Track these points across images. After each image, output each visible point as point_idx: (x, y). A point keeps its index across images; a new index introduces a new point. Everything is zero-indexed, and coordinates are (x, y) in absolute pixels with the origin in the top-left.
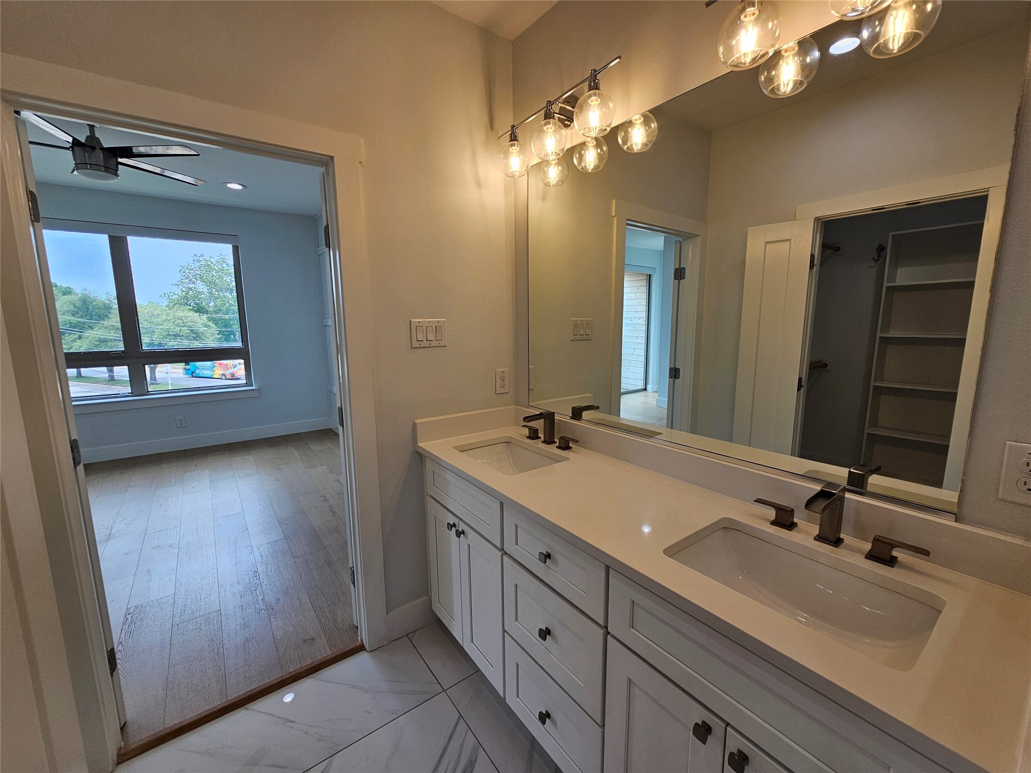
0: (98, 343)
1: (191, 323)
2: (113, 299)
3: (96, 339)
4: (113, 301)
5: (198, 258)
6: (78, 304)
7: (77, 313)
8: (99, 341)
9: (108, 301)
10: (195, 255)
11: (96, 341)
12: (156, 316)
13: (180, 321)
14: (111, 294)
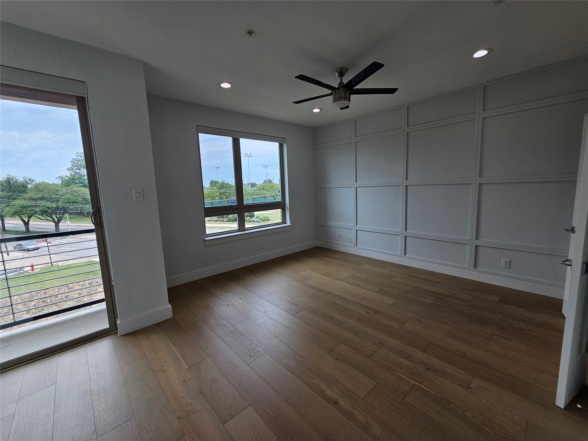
0: (21, 209)
1: (83, 194)
2: (29, 180)
3: (20, 206)
4: (28, 182)
5: (80, 154)
6: (5, 184)
7: (5, 190)
8: (22, 207)
9: (25, 182)
10: (78, 152)
11: (20, 207)
12: (59, 191)
13: (76, 193)
14: (27, 177)
